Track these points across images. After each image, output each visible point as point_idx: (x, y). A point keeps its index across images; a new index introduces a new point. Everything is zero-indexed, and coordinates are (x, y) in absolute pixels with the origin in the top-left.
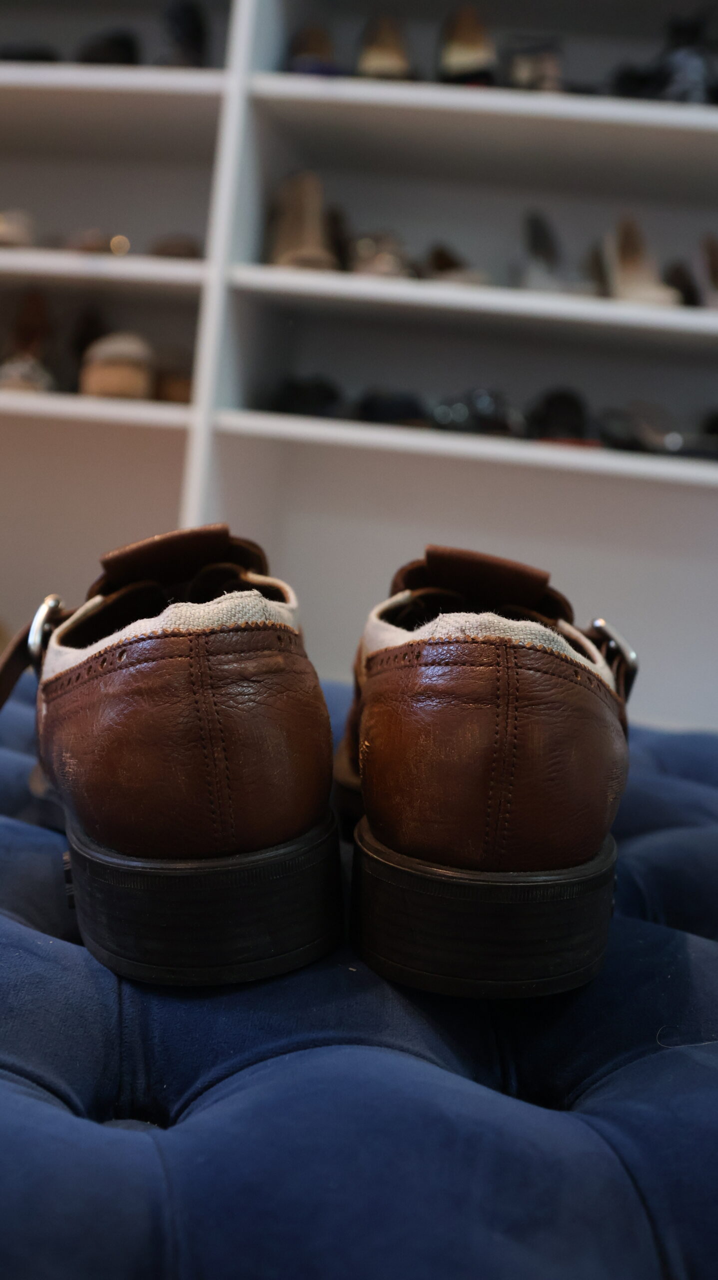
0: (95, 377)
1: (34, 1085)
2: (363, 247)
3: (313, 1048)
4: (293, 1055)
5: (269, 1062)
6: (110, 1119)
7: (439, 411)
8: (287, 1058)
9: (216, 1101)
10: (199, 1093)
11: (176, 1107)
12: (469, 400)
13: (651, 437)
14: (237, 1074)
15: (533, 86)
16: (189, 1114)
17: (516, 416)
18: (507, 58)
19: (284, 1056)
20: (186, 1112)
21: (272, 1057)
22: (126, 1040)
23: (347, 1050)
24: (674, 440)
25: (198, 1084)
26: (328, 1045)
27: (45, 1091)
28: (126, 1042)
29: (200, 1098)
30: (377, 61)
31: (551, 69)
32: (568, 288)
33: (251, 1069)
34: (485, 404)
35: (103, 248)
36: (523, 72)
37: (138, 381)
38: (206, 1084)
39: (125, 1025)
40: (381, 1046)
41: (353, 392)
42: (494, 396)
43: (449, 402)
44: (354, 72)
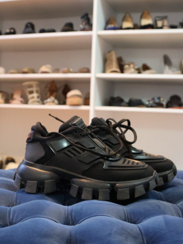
2: (126, 66)
12: (153, 99)
17: (164, 103)
18: (156, 22)
30: (126, 24)
31: (166, 23)
32: (174, 73)
34: (157, 101)
35: (68, 72)
41: (127, 100)
42: (159, 98)
43: (149, 101)
44: (121, 28)
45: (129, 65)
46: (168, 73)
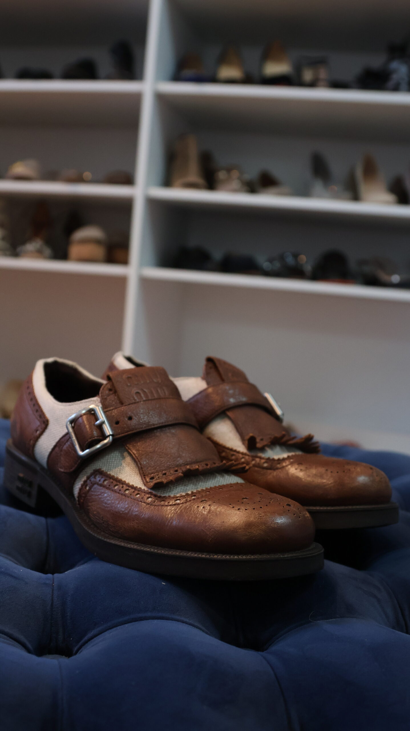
0: (75, 250)
1: (8, 638)
2: (222, 175)
3: (139, 621)
4: (129, 624)
5: (118, 628)
6: (46, 654)
7: (266, 265)
8: (127, 626)
9: (93, 646)
10: (86, 642)
11: (76, 649)
12: (282, 258)
13: (383, 277)
14: (104, 633)
15: (312, 85)
16: (81, 651)
17: (308, 268)
18: (298, 69)
19: (126, 625)
20: (80, 651)
21: (120, 625)
22: (54, 617)
23: (156, 621)
24: (396, 278)
25: (86, 638)
26: (147, 619)
27: (13, 641)
28: (54, 618)
29: (86, 645)
30: (226, 72)
31: (323, 74)
32: (336, 196)
33: (110, 631)
34: (290, 260)
35: (80, 180)
36: (308, 75)
37: (99, 251)
38: (90, 638)
39: (54, 610)
40: (172, 620)
41: (217, 255)
42: (296, 256)
43: (271, 260)
44: (213, 80)
45: (229, 170)
46: (320, 196)
